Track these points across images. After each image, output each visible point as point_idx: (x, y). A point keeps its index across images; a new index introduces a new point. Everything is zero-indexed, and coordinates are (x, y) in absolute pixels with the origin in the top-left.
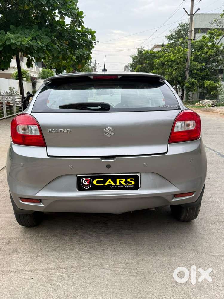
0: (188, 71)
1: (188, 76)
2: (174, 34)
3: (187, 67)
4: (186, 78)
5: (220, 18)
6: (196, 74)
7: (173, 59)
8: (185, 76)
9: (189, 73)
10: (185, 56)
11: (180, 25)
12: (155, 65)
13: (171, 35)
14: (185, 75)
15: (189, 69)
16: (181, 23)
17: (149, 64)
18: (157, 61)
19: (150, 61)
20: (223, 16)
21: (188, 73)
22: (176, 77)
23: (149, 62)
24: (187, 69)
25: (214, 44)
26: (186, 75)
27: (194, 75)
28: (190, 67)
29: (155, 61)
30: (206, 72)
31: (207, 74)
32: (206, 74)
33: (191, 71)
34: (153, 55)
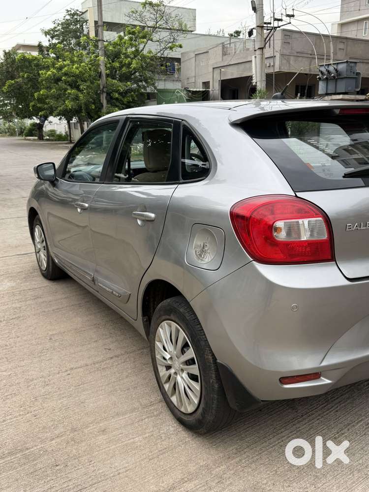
0: (105, 95)
1: (104, 102)
2: (58, 28)
3: (101, 87)
4: (102, 106)
5: (140, 8)
6: (117, 99)
7: (78, 72)
8: (100, 102)
9: (106, 98)
10: (97, 68)
11: (69, 13)
12: (42, 81)
13: (54, 30)
14: (100, 100)
15: (105, 90)
16: (70, 10)
17: (30, 79)
18: (46, 74)
19: (30, 73)
20: (145, 5)
21: (104, 97)
22: (87, 105)
23: (28, 75)
24: (103, 91)
25: (137, 50)
26: (102, 101)
27: (114, 101)
28: (106, 88)
29: (42, 73)
30: (132, 96)
31: (133, 99)
32: (131, 100)
33: (108, 94)
34: (35, 62)
